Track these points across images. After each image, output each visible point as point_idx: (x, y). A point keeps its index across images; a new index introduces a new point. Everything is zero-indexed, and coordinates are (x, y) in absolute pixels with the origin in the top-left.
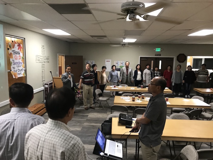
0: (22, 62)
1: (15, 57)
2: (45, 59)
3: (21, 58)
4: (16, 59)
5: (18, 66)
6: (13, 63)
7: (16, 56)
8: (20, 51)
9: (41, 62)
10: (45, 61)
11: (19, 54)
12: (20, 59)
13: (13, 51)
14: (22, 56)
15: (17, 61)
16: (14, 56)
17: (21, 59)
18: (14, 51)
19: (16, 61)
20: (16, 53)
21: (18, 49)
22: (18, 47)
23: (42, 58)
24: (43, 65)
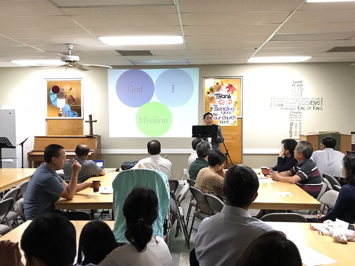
0: (234, 107)
1: (219, 102)
2: (304, 103)
3: (233, 102)
4: (220, 104)
5: (225, 113)
6: (214, 109)
7: (223, 100)
8: (232, 93)
9: (288, 108)
10: (302, 106)
11: (229, 97)
12: (229, 104)
13: (217, 95)
14: (236, 100)
15: (224, 106)
16: (217, 101)
17: (233, 104)
18: (219, 94)
19: (219, 106)
20: (223, 96)
21: (228, 91)
22: (228, 89)
23: (292, 101)
24: (296, 114)
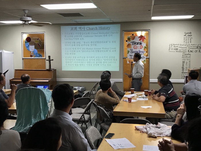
0: (144, 51)
1: (134, 47)
2: (192, 48)
4: (135, 49)
6: (130, 52)
7: (136, 46)
8: (143, 41)
9: (182, 51)
10: (191, 50)
11: (141, 44)
12: (141, 48)
13: (132, 42)
14: (145, 46)
15: (137, 50)
16: (132, 46)
17: (143, 49)
18: (134, 42)
20: (137, 43)
21: (140, 40)
22: (140, 38)
23: (184, 46)
24: (186, 55)
